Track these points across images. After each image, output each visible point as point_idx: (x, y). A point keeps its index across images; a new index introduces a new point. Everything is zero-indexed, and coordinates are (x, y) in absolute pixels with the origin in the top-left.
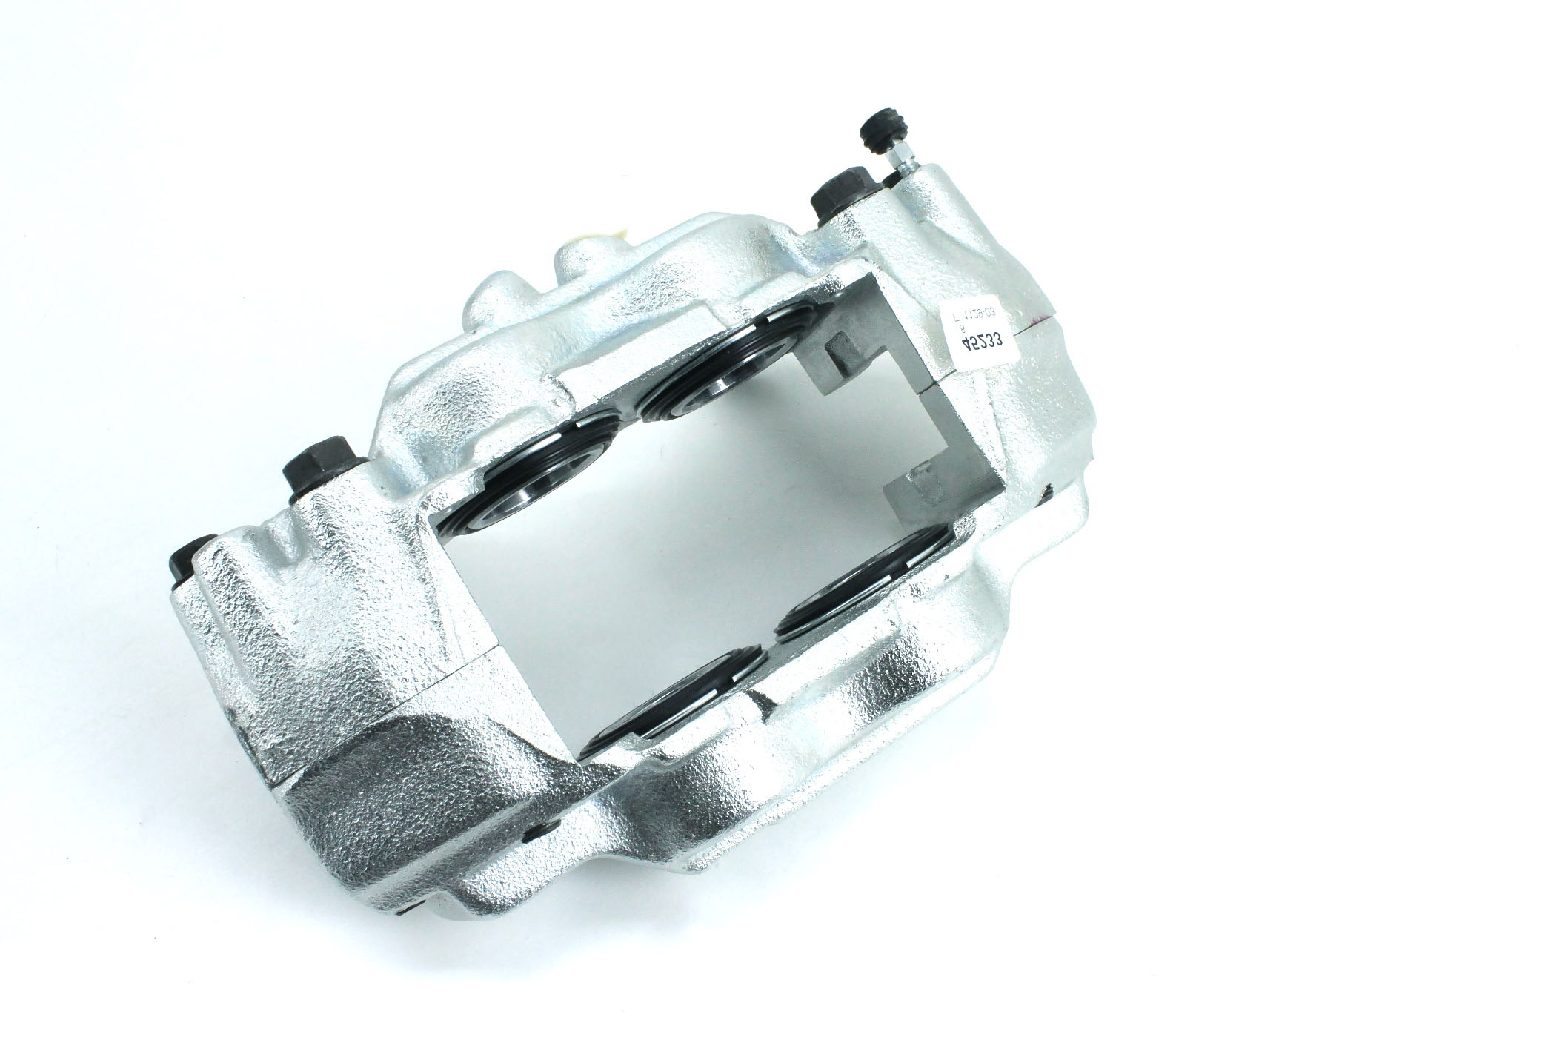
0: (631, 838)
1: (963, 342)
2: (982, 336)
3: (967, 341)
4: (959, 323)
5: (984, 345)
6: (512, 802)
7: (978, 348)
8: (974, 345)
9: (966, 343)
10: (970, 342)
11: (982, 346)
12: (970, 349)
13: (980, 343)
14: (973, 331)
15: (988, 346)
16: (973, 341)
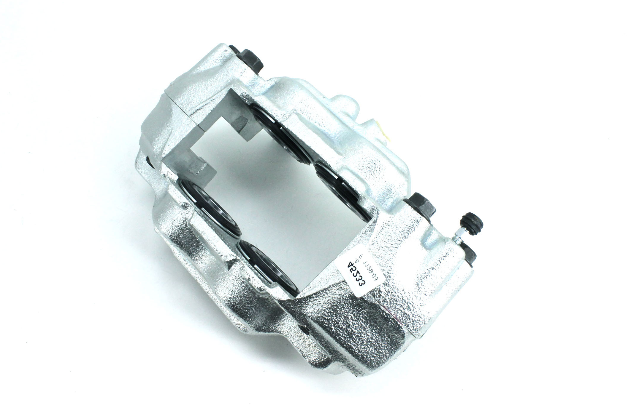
0: (159, 198)
1: (350, 262)
2: (359, 274)
3: (352, 265)
4: (358, 258)
5: (355, 275)
6: (151, 143)
7: (351, 272)
8: (352, 269)
9: (350, 264)
10: (352, 267)
11: (354, 274)
12: (349, 266)
13: (355, 272)
14: (360, 267)
15: (356, 278)
16: (354, 269)
